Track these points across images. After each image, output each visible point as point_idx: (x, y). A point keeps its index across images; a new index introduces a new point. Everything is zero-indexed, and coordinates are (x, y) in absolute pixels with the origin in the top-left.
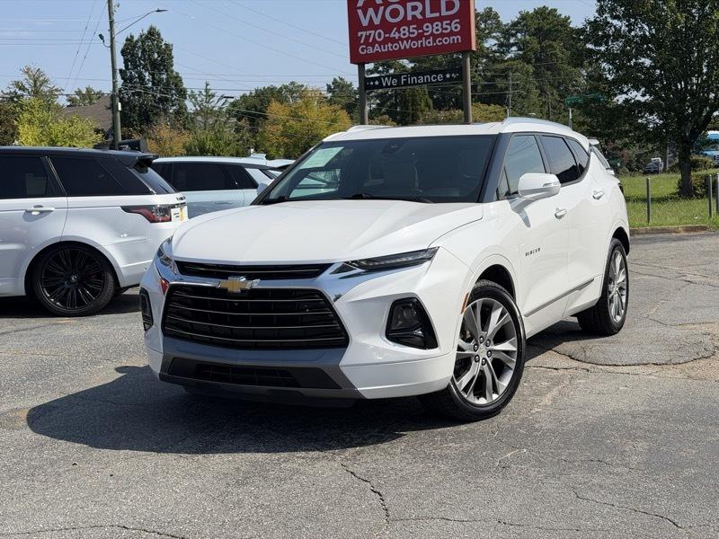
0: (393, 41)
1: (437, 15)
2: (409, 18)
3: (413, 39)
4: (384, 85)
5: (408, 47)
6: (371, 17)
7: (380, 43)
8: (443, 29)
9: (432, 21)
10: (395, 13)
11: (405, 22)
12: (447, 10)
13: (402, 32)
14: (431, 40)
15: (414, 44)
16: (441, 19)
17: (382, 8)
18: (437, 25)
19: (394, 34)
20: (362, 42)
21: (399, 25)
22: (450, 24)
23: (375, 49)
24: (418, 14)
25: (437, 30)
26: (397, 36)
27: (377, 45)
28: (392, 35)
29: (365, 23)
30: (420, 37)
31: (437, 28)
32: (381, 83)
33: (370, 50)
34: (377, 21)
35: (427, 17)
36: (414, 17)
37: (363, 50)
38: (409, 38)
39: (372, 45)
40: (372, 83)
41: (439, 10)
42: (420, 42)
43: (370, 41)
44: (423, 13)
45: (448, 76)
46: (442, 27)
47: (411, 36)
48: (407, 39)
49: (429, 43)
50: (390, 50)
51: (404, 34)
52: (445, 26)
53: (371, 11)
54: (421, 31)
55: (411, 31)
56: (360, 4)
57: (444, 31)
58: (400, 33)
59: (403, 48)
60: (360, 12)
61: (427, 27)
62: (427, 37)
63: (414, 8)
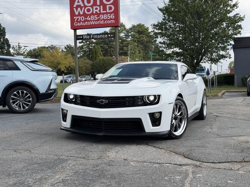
0: (88, 21)
1: (105, 12)
2: (94, 12)
3: (96, 21)
4: (84, 38)
5: (94, 24)
6: (79, 12)
7: (83, 22)
8: (107, 17)
9: (103, 14)
10: (89, 10)
11: (92, 14)
12: (109, 10)
13: (92, 18)
14: (103, 21)
15: (96, 23)
16: (107, 13)
17: (83, 8)
18: (105, 16)
19: (88, 19)
20: (75, 21)
21: (90, 15)
22: (110, 16)
23: (81, 24)
24: (98, 11)
25: (105, 18)
26: (89, 19)
27: (81, 22)
28: (87, 19)
29: (77, 13)
30: (98, 20)
31: (105, 17)
32: (83, 37)
33: (79, 24)
34: (81, 13)
35: (101, 12)
36: (96, 12)
37: (76, 24)
38: (94, 20)
39: (80, 22)
40: (79, 37)
41: (106, 10)
42: (98, 22)
43: (79, 20)
44: (100, 11)
45: (109, 35)
46: (107, 16)
47: (95, 19)
48: (93, 21)
49: (102, 22)
50: (87, 24)
51: (92, 19)
52: (108, 16)
53: (79, 9)
54: (99, 18)
55: (95, 17)
56: (75, 6)
57: (108, 18)
58: (90, 18)
59: (92, 24)
60: (75, 9)
61: (101, 16)
62: (101, 20)
63: (96, 9)
